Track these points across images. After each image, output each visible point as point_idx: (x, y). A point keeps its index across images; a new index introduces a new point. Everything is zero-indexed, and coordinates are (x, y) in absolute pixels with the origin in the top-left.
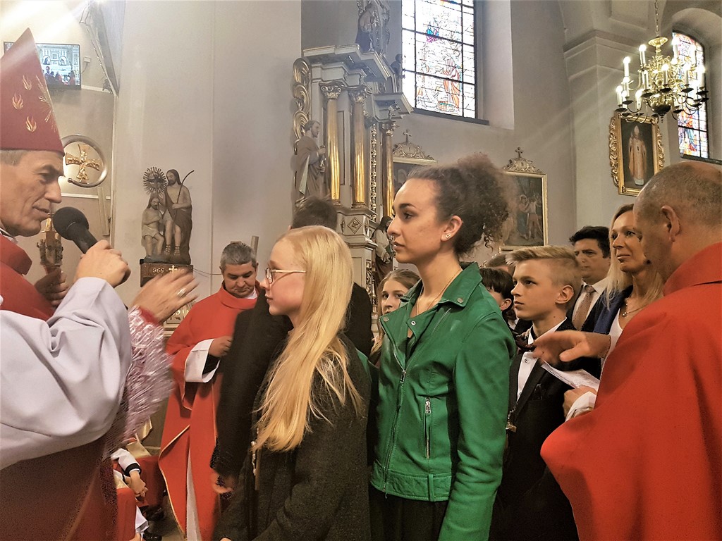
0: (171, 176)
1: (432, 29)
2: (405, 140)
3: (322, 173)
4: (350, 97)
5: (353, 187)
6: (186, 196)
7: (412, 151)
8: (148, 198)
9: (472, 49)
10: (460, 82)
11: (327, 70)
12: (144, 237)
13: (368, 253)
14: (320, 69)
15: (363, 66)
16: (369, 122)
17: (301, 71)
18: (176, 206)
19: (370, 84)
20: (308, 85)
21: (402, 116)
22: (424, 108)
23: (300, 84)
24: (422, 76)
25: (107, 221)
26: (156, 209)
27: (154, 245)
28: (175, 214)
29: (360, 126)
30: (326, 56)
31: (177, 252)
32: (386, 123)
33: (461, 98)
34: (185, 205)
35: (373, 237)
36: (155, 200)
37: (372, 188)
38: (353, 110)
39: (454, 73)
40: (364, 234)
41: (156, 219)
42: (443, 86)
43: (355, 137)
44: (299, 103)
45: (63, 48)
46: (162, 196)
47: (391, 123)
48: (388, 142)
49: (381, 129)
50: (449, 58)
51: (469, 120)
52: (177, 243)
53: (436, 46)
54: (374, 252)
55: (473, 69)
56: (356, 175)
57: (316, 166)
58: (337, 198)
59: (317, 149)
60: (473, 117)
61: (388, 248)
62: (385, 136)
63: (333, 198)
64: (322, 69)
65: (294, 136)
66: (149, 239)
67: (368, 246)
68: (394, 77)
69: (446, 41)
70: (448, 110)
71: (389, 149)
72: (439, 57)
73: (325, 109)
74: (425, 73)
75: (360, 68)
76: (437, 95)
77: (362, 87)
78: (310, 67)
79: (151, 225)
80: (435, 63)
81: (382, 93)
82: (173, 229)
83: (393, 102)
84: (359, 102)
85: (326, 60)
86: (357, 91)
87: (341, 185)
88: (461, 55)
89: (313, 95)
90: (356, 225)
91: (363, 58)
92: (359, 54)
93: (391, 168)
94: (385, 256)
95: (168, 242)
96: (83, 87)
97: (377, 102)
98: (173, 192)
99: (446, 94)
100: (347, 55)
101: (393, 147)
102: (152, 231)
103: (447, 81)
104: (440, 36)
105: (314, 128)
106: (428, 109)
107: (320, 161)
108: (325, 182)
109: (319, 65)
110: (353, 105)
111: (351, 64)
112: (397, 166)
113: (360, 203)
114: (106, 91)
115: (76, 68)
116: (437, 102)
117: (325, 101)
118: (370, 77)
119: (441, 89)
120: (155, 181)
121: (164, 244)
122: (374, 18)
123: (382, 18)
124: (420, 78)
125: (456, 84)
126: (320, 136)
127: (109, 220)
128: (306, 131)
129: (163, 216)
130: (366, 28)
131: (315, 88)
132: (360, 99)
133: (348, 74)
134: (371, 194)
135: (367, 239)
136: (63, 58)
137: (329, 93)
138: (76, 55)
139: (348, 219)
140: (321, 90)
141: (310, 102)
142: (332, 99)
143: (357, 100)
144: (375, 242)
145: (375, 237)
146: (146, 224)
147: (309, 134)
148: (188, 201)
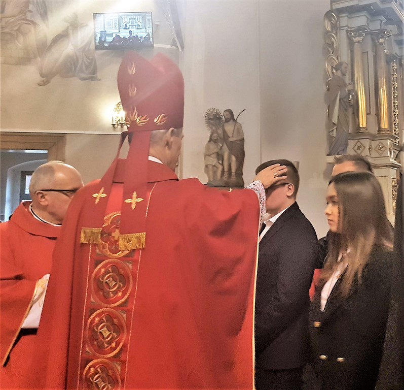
0: (227, 115)
3: (351, 106)
4: (373, 40)
5: (378, 115)
6: (239, 131)
11: (353, 19)
12: (207, 166)
13: (393, 173)
14: (346, 18)
15: (382, 12)
16: (389, 59)
17: (330, 20)
18: (232, 139)
19: (390, 27)
20: (337, 33)
23: (330, 32)
26: (215, 142)
27: (215, 172)
28: (231, 146)
29: (382, 63)
30: (351, 7)
31: (233, 178)
35: (397, 158)
36: (215, 135)
37: (395, 115)
38: (376, 51)
41: (216, 150)
43: (378, 73)
44: (329, 48)
45: (139, 15)
46: (220, 131)
49: (400, 65)
52: (233, 170)
54: (398, 171)
56: (380, 105)
57: (346, 100)
58: (365, 125)
59: (346, 85)
63: (361, 126)
64: (349, 18)
65: (326, 75)
66: (210, 167)
67: (393, 166)
73: (352, 52)
75: (380, 15)
77: (382, 31)
78: (338, 17)
79: (213, 156)
81: (400, 34)
82: (229, 159)
84: (382, 44)
85: (352, 11)
86: (379, 34)
87: (367, 114)
89: (342, 40)
91: (382, 6)
92: (379, 3)
95: (226, 170)
96: (155, 45)
97: (395, 41)
98: (229, 128)
100: (368, 6)
102: (213, 161)
105: (343, 68)
107: (349, 95)
108: (354, 113)
109: (347, 14)
110: (375, 46)
111: (372, 12)
113: (385, 130)
114: (174, 47)
115: (150, 31)
117: (351, 44)
118: (389, 22)
120: (214, 119)
121: (223, 172)
128: (336, 70)
129: (221, 147)
131: (343, 34)
132: (381, 40)
133: (371, 21)
134: (394, 121)
135: (392, 161)
136: (139, 23)
137: (355, 37)
138: (149, 20)
139: (374, 144)
140: (348, 36)
141: (339, 46)
142: (358, 42)
143: (378, 42)
144: (399, 163)
145: (399, 159)
146: (207, 155)
147: (339, 73)
148: (241, 135)
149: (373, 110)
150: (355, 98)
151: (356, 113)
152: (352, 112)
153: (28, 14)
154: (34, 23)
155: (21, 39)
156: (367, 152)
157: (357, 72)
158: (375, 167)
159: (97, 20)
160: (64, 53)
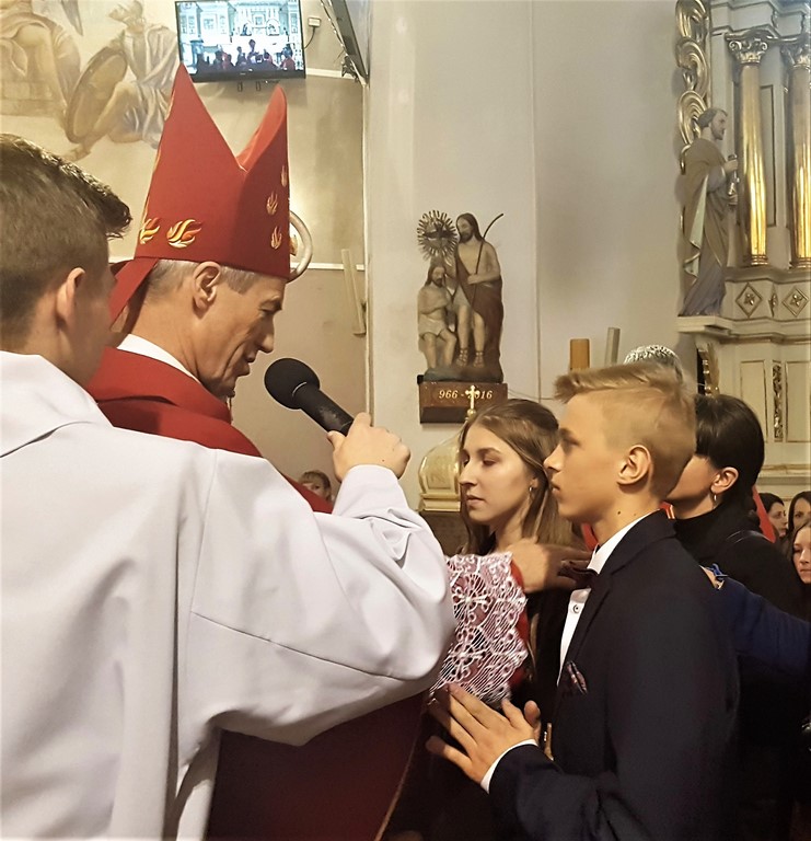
0: (464, 226)
3: (732, 207)
4: (784, 57)
5: (792, 228)
6: (490, 260)
8: (427, 265)
11: (740, 11)
14: (725, 8)
17: (690, 14)
18: (473, 279)
20: (704, 41)
23: (689, 40)
25: (360, 308)
26: (440, 286)
27: (439, 351)
28: (473, 293)
31: (479, 363)
34: (490, 277)
36: (438, 269)
38: (791, 83)
41: (441, 303)
43: (795, 133)
44: (687, 75)
45: (273, 4)
52: (479, 345)
56: (798, 205)
57: (721, 194)
58: (763, 250)
59: (721, 162)
63: (754, 252)
64: (731, 8)
65: (680, 139)
66: (430, 339)
73: (738, 85)
77: (805, 38)
78: (708, 7)
84: (802, 67)
86: (798, 45)
87: (768, 226)
89: (714, 59)
90: (798, 300)
95: (463, 344)
96: (307, 73)
98: (469, 254)
102: (436, 324)
105: (716, 122)
107: (728, 183)
108: (739, 223)
110: (790, 72)
113: (807, 260)
114: (348, 76)
115: (296, 39)
117: (736, 68)
120: (438, 235)
121: (457, 348)
126: (728, 137)
127: (364, 307)
128: (702, 129)
131: (718, 45)
132: (803, 59)
133: (781, 15)
136: (273, 23)
137: (744, 53)
138: (294, 16)
139: (783, 291)
140: (729, 49)
141: (710, 72)
142: (751, 64)
143: (796, 62)
146: (424, 313)
147: (708, 134)
148: (496, 270)
149: (782, 218)
150: (743, 189)
151: (743, 223)
152: (735, 222)
154: (51, 24)
155: (24, 58)
156: (765, 309)
157: (748, 132)
158: (782, 340)
159: (184, 17)
160: (116, 90)
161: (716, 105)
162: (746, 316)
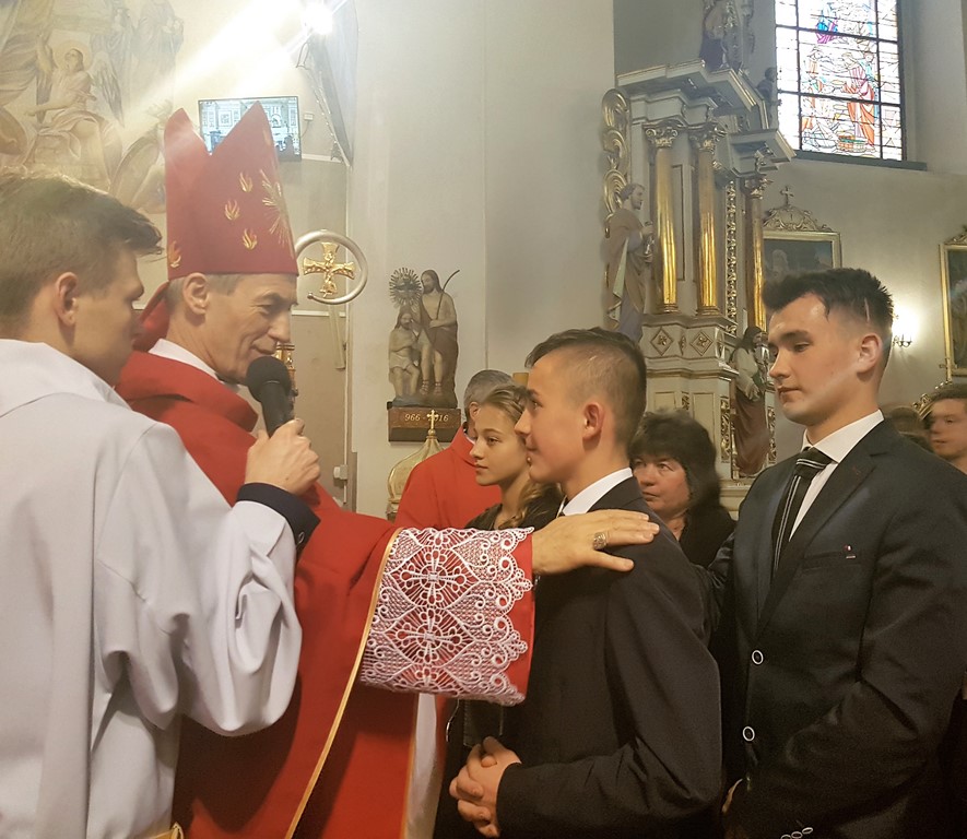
0: (427, 280)
1: (826, 22)
2: (783, 203)
3: (648, 264)
4: (691, 142)
5: (698, 282)
6: (448, 308)
7: (795, 220)
9: (894, 48)
10: (875, 103)
11: (656, 104)
12: (392, 370)
13: (723, 386)
14: (643, 102)
15: (709, 91)
16: (721, 180)
17: (613, 108)
18: (434, 324)
19: (724, 119)
20: (625, 130)
21: (777, 165)
22: (814, 149)
23: (613, 129)
24: (810, 99)
25: (341, 348)
26: (407, 329)
27: (406, 381)
28: (433, 334)
30: (652, 82)
31: (438, 391)
32: (750, 179)
33: (877, 130)
34: (446, 322)
35: (731, 360)
36: (406, 315)
37: (729, 282)
38: (696, 163)
39: (864, 89)
40: (717, 355)
41: (407, 343)
42: (846, 112)
43: (701, 206)
44: (612, 158)
45: (276, 102)
46: (415, 309)
47: (758, 178)
48: (755, 209)
49: (742, 189)
50: (856, 65)
51: (891, 163)
53: (833, 48)
54: (733, 383)
55: (897, 81)
56: (703, 263)
57: (637, 254)
58: (673, 300)
59: (639, 227)
60: (899, 158)
61: (755, 377)
62: (749, 198)
63: (666, 302)
64: (648, 102)
65: (605, 209)
66: (398, 372)
67: (723, 374)
68: (763, 106)
69: (850, 39)
70: (856, 151)
71: (757, 220)
72: (838, 65)
73: (652, 165)
74: (816, 92)
75: (707, 95)
76: (837, 126)
77: (709, 126)
78: (629, 101)
79: (402, 352)
80: (832, 77)
81: (744, 132)
82: (431, 357)
83: (761, 145)
84: (707, 150)
85: (653, 89)
86: (702, 131)
87: (678, 280)
88: (875, 61)
89: (634, 143)
90: (703, 342)
91: (711, 80)
92: (704, 74)
93: (761, 248)
94: (752, 390)
95: (425, 377)
96: (304, 156)
97: (734, 145)
98: (431, 303)
99: (851, 124)
100: (685, 79)
101: (764, 216)
102: (403, 360)
103: (852, 104)
104: (840, 31)
105: (635, 195)
106: (822, 150)
107: (644, 244)
108: (653, 278)
109: (643, 96)
110: (695, 154)
111: (692, 91)
112: (770, 245)
113: (710, 308)
114: (336, 160)
115: (294, 130)
116: (836, 138)
117: (652, 151)
118: (724, 109)
119: (842, 117)
120: (408, 288)
121: (420, 380)
122: (727, 16)
123: (742, 13)
124: (806, 102)
125: (869, 108)
126: (645, 207)
128: (623, 200)
129: (417, 338)
130: (715, 31)
131: (637, 133)
132: (707, 143)
133: (688, 108)
134: (729, 293)
135: (722, 364)
136: (275, 117)
137: (658, 138)
138: (293, 112)
139: (690, 334)
140: (646, 135)
141: (629, 155)
142: (664, 147)
143: (702, 146)
144: (735, 369)
145: (736, 361)
146: (394, 351)
147: (627, 205)
148: (452, 315)
149: (690, 274)
150: (656, 250)
151: (657, 278)
152: (650, 276)
153: (89, 103)
154: (100, 119)
155: (79, 147)
156: (675, 348)
157: (662, 203)
158: (690, 375)
159: (205, 113)
160: (150, 171)
161: (635, 181)
162: (658, 355)
